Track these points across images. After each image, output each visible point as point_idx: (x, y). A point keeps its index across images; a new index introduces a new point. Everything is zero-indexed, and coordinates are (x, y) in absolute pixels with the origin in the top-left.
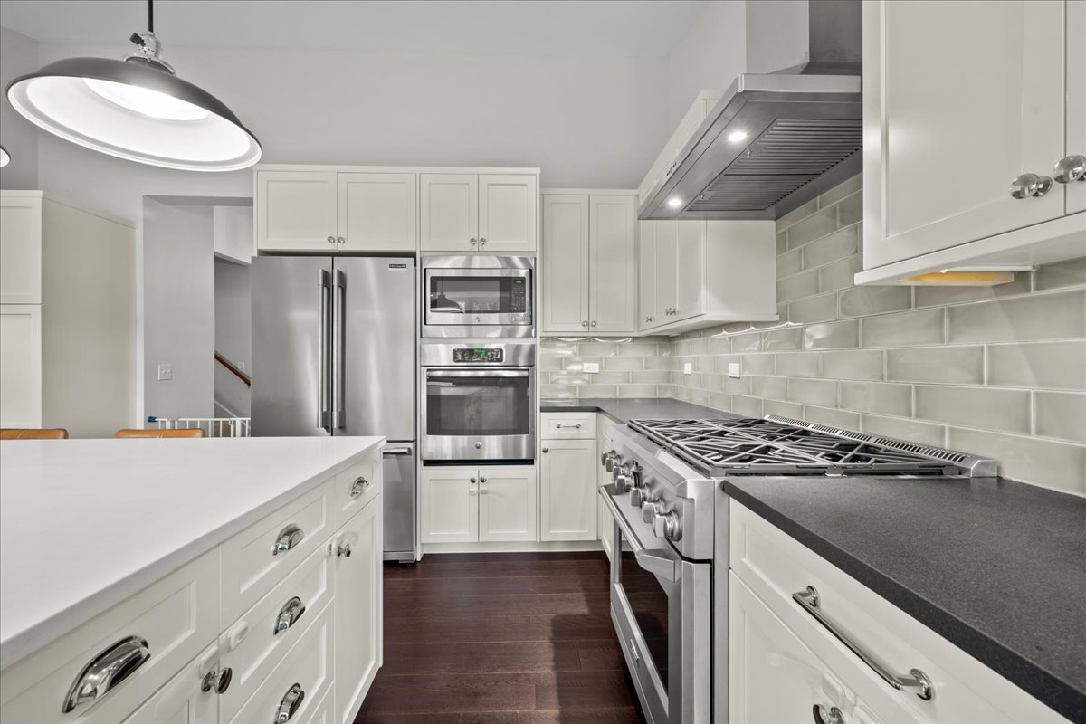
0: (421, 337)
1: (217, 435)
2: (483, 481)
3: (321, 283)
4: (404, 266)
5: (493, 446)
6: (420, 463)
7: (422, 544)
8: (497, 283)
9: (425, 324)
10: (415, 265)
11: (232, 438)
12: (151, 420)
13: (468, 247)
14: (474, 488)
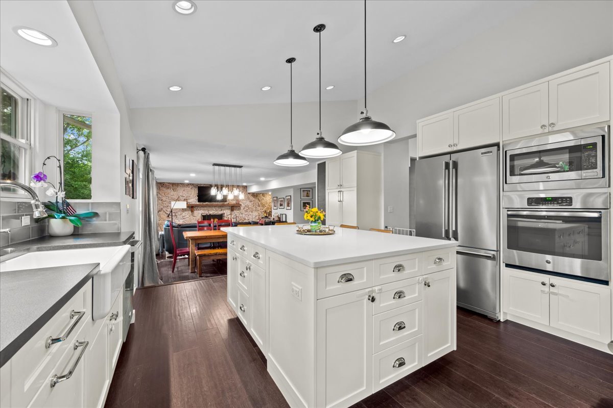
0: (503, 191)
1: (400, 234)
2: (553, 286)
3: (444, 168)
4: (491, 152)
5: (576, 266)
6: (503, 265)
7: (504, 313)
8: (568, 150)
9: (506, 183)
10: (499, 150)
11: (413, 236)
12: (386, 227)
13: (540, 131)
14: (546, 289)
